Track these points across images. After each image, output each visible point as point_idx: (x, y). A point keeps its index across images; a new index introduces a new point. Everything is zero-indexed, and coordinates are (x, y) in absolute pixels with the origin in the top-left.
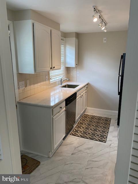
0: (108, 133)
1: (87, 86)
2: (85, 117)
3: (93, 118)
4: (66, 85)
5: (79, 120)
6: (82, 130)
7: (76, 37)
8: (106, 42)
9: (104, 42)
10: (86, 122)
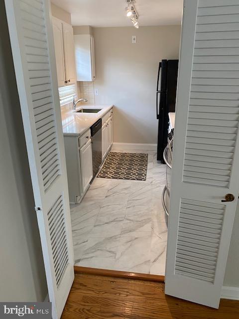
0: (146, 170)
1: (111, 111)
2: (112, 156)
3: (124, 156)
4: (81, 110)
5: (105, 160)
6: (112, 170)
7: (90, 34)
8: (135, 42)
9: (133, 42)
10: (116, 162)
